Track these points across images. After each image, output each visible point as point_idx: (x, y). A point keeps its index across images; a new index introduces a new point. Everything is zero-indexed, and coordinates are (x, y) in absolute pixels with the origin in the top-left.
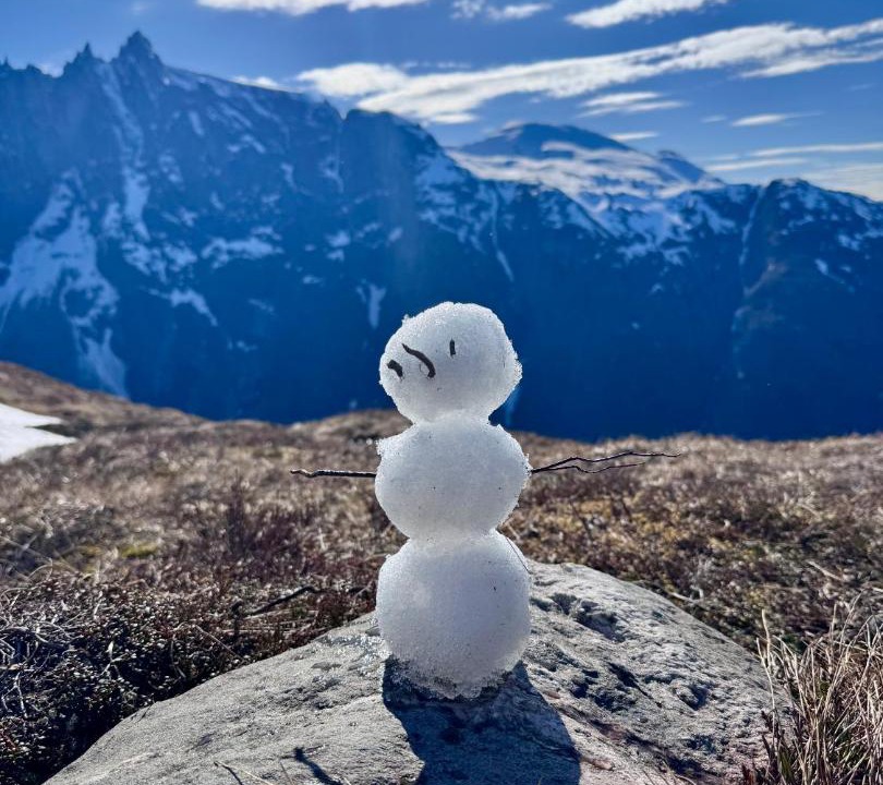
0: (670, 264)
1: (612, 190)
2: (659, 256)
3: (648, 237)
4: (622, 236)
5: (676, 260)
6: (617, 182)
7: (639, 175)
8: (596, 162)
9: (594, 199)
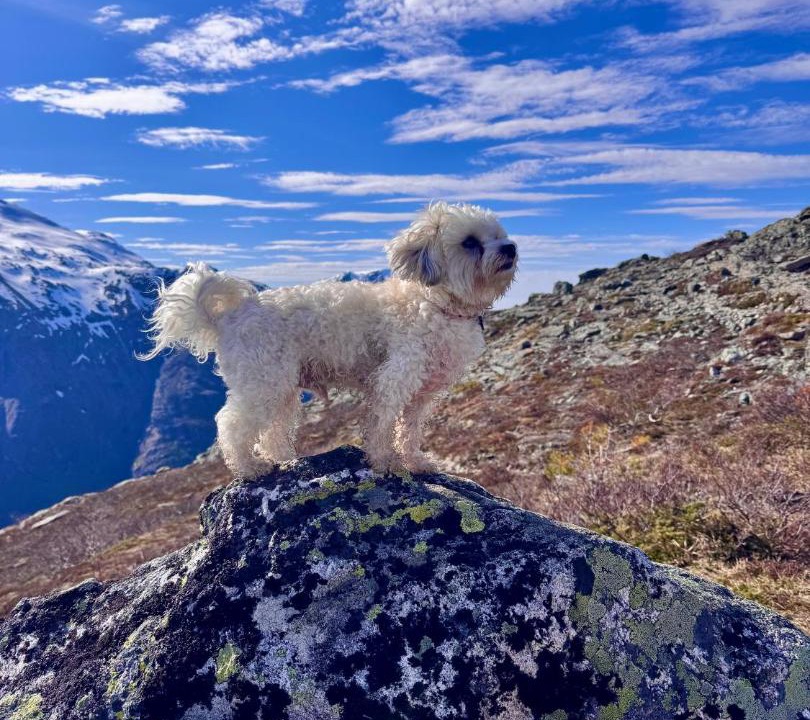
0: (95, 336)
1: (37, 264)
2: (85, 328)
3: (73, 310)
4: (45, 308)
5: (101, 332)
6: (44, 257)
7: (67, 252)
8: (24, 236)
9: (17, 271)
